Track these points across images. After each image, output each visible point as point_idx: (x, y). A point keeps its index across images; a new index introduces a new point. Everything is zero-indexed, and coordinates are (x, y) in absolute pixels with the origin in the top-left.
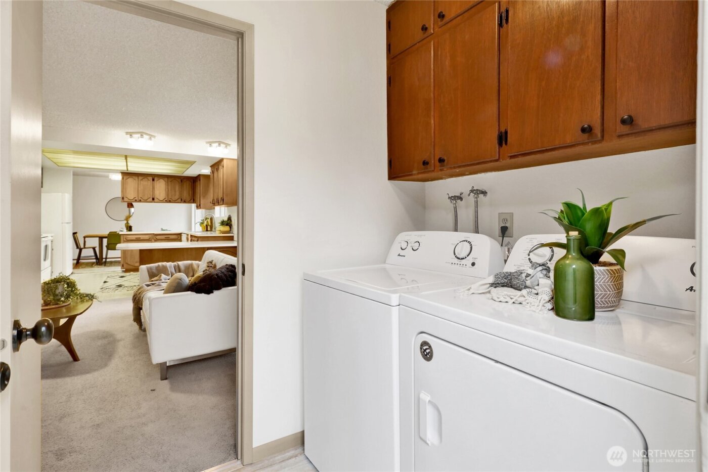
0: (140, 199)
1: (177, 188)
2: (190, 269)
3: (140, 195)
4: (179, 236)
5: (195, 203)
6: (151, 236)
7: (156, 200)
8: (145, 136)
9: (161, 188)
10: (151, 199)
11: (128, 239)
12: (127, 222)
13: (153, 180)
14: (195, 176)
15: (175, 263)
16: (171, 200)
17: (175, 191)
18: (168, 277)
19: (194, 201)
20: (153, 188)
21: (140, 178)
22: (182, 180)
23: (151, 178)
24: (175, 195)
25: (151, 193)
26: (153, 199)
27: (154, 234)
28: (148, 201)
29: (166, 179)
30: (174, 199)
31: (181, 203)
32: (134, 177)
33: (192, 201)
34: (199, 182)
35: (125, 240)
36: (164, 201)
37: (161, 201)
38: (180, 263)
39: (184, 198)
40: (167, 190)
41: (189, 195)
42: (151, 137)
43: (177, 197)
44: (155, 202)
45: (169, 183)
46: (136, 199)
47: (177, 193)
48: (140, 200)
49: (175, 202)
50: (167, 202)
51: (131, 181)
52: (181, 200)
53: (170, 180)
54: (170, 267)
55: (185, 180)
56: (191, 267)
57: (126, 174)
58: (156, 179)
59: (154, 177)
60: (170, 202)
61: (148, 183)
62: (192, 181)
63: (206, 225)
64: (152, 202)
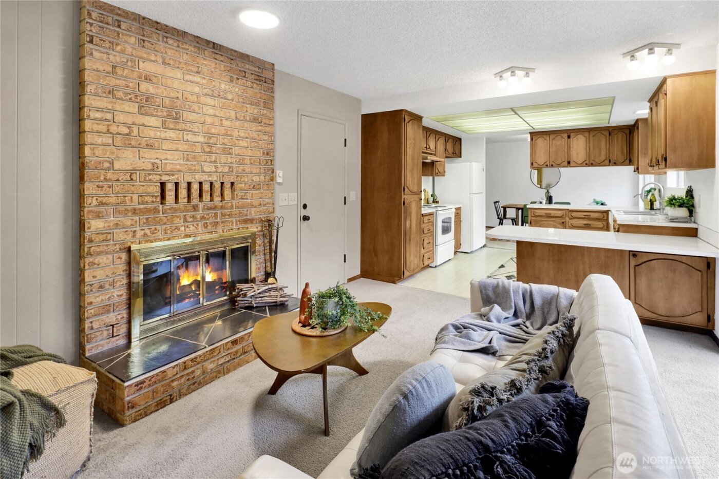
0: (552, 163)
1: (603, 143)
2: (553, 307)
3: (553, 159)
4: (605, 214)
5: (633, 165)
6: (564, 212)
7: (571, 164)
8: (517, 72)
9: (579, 146)
10: (566, 163)
11: (537, 214)
12: (548, 191)
13: (569, 137)
14: (632, 123)
15: (527, 286)
16: (593, 162)
17: (600, 150)
18: (505, 314)
19: (630, 162)
20: (569, 147)
21: (552, 136)
22: (611, 131)
23: (565, 136)
24: (600, 155)
25: (566, 156)
26: (569, 163)
27: (568, 209)
28: (562, 165)
29: (587, 134)
30: (597, 160)
31: (609, 166)
32: (545, 136)
33: (628, 161)
34: (636, 131)
35: (533, 215)
36: (584, 164)
37: (580, 165)
38: (535, 287)
39: (613, 159)
40: (588, 148)
41: (622, 153)
42: (528, 71)
43: (603, 157)
44: (570, 167)
45: (591, 139)
46: (546, 164)
47: (603, 152)
48: (552, 165)
49: (600, 164)
50: (587, 165)
51: (541, 142)
52: (610, 161)
53: (592, 134)
54: (516, 292)
55: (616, 132)
56: (554, 301)
57: (535, 135)
58: (572, 135)
59: (569, 133)
60: (592, 165)
61: (561, 142)
62: (628, 132)
63: (651, 200)
64: (567, 167)
